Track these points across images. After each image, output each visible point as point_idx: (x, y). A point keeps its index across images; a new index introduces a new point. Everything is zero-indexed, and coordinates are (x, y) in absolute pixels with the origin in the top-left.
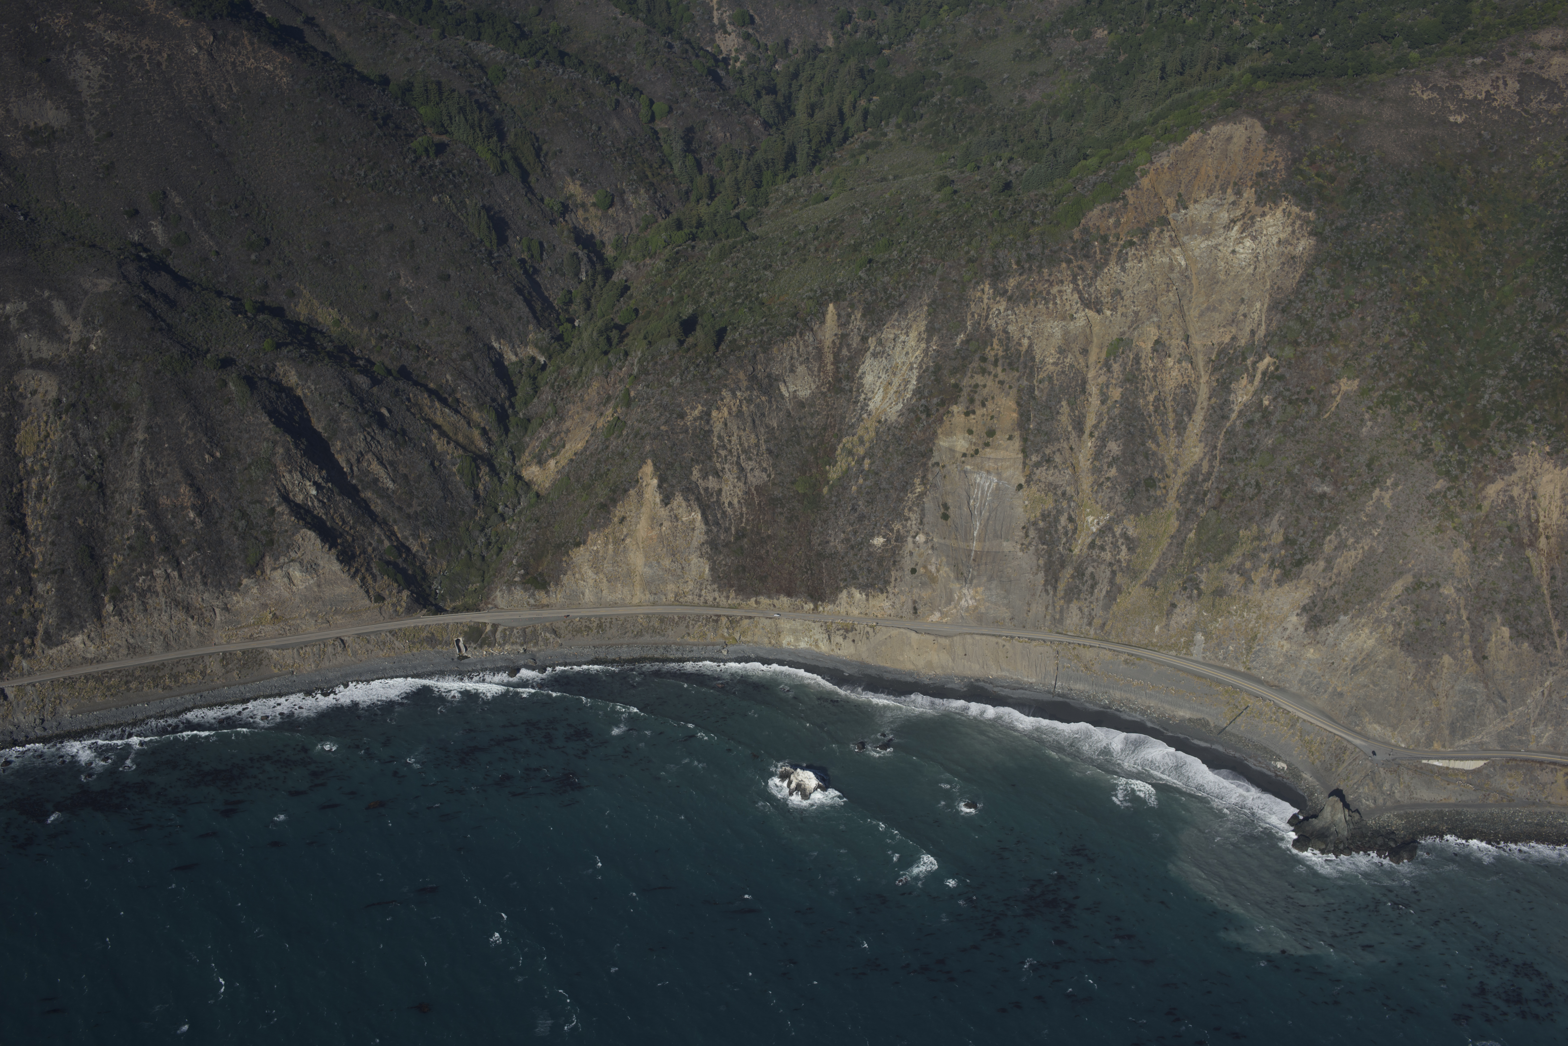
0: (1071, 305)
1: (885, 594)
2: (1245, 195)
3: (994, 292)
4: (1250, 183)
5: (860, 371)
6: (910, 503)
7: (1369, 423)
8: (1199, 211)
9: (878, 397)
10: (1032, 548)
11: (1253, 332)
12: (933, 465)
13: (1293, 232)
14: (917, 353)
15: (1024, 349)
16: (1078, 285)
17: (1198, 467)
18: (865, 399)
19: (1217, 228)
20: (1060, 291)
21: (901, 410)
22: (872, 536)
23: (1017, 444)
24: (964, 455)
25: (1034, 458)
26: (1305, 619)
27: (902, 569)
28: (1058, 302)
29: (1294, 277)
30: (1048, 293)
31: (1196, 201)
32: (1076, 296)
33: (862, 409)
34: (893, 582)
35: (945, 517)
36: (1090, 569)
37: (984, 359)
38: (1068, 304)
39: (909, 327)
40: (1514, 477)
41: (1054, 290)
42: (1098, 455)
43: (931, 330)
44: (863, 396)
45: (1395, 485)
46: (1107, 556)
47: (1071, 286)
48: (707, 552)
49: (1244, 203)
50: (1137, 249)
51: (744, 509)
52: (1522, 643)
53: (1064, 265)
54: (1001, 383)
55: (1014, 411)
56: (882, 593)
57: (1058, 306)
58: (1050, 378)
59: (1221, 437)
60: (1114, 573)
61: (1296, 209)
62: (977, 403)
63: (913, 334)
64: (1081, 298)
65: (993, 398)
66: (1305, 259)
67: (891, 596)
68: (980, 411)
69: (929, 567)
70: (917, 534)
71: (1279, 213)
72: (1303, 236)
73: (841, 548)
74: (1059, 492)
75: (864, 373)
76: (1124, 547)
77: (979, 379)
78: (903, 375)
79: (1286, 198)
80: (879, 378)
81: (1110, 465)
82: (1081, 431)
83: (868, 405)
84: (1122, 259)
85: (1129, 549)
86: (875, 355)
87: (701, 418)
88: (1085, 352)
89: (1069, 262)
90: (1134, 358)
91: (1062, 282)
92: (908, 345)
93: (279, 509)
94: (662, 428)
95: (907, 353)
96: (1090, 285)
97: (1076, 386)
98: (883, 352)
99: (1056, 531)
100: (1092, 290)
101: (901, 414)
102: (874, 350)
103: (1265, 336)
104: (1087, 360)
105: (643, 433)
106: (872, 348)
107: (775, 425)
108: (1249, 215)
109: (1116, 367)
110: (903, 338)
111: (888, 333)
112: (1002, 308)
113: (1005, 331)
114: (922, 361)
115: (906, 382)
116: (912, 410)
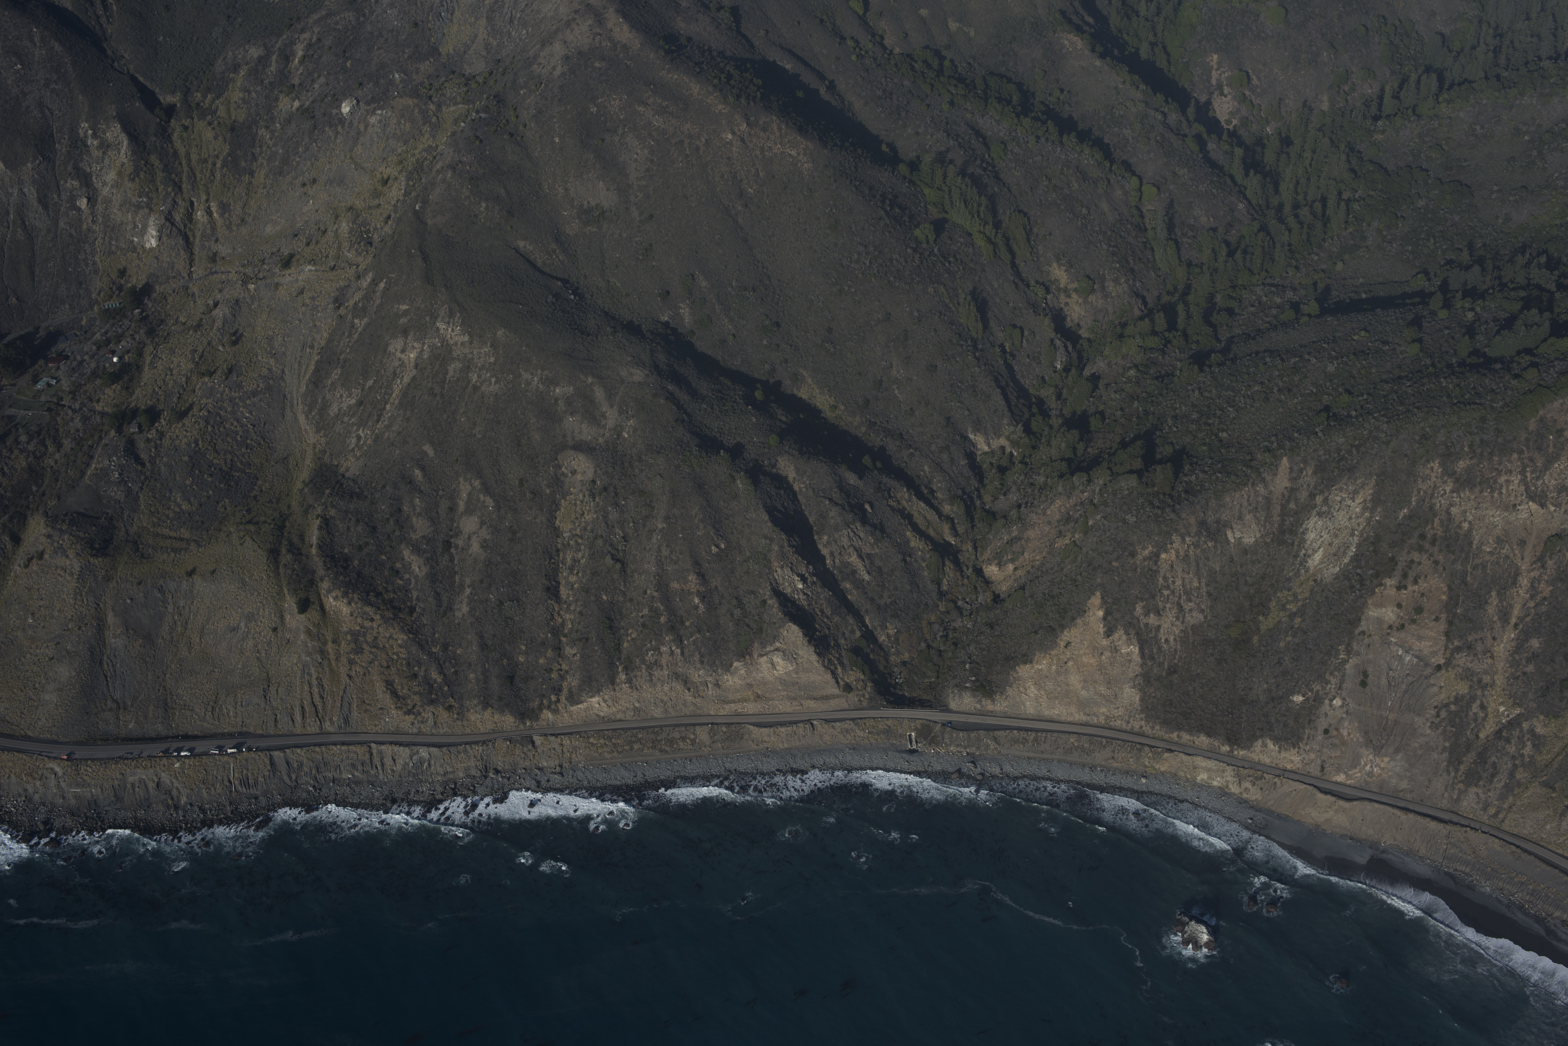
0: (1516, 496)
1: (1297, 749)
3: (1442, 471)
5: (1304, 526)
6: (1332, 668)
9: (1318, 556)
10: (1441, 729)
12: (1359, 634)
14: (1360, 521)
15: (1463, 532)
16: (1526, 477)
18: (1305, 555)
20: (1507, 481)
21: (1337, 574)
22: (1293, 694)
23: (1442, 626)
24: (1390, 627)
25: (1457, 643)
27: (1316, 729)
28: (1504, 492)
30: (1495, 482)
32: (1523, 488)
33: (1301, 564)
34: (1306, 739)
35: (1364, 684)
36: (1493, 758)
37: (1423, 537)
38: (1513, 495)
39: (1356, 492)
41: (1502, 479)
42: (1517, 648)
43: (1376, 500)
44: (1303, 552)
46: (1512, 749)
47: (1519, 477)
48: (1139, 684)
51: (1179, 647)
53: (1515, 456)
54: (1436, 562)
55: (1444, 593)
56: (1294, 748)
57: (1503, 496)
58: (1484, 566)
60: (1515, 766)
62: (1411, 579)
63: (1359, 499)
64: (1527, 490)
65: (1426, 576)
67: (1302, 751)
68: (1412, 587)
69: (1341, 730)
70: (1334, 698)
73: (1262, 697)
74: (1475, 679)
75: (1307, 529)
76: (1529, 743)
77: (1416, 556)
78: (1345, 539)
80: (1321, 536)
81: (1529, 660)
82: (1505, 623)
83: (1307, 562)
85: (1534, 746)
86: (1320, 515)
87: (1150, 558)
88: (1522, 544)
89: (1521, 452)
91: (1511, 472)
92: (1353, 510)
93: (770, 602)
94: (1114, 563)
95: (1351, 518)
96: (1538, 478)
97: (1508, 576)
98: (1329, 513)
99: (1467, 716)
100: (1539, 483)
101: (1337, 577)
102: (1320, 509)
104: (1523, 552)
106: (1318, 506)
107: (1218, 569)
109: (1550, 564)
110: (1348, 502)
111: (1336, 497)
112: (1448, 489)
113: (1448, 513)
114: (1364, 528)
115: (1346, 546)
116: (1348, 577)
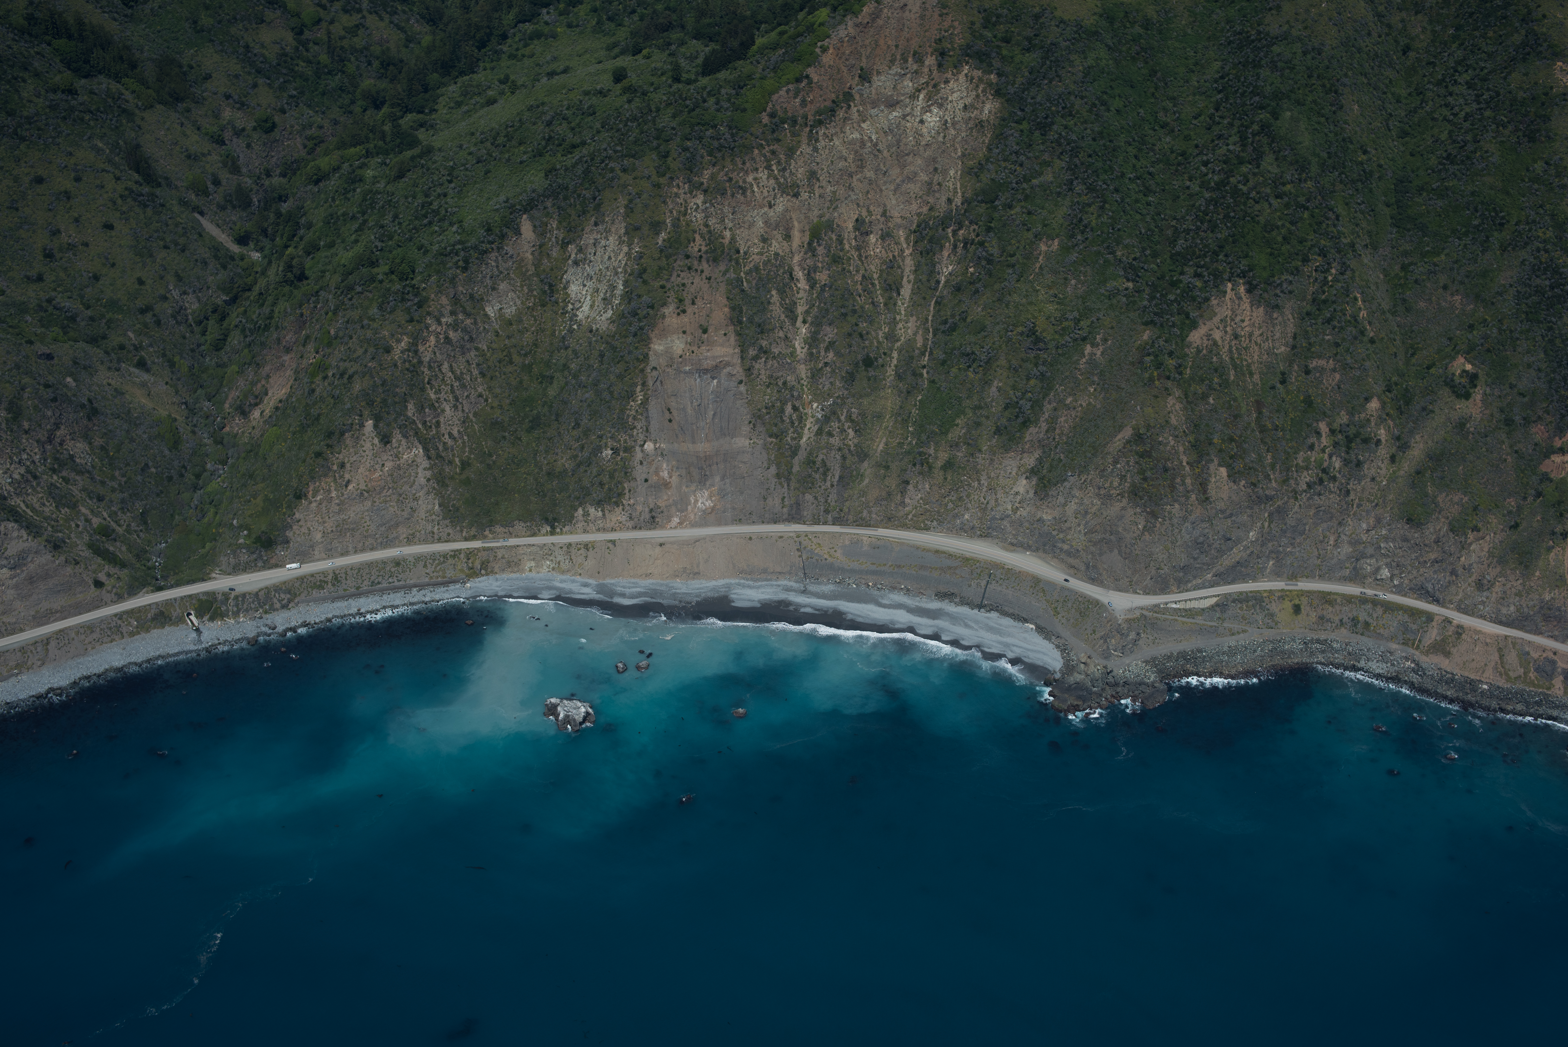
0: (768, 192)
1: (621, 507)
2: (927, 63)
3: (689, 186)
4: (930, 50)
5: (564, 281)
6: (633, 413)
7: (1073, 282)
8: (882, 83)
9: (586, 307)
10: (761, 442)
11: (949, 201)
12: (651, 371)
13: (978, 96)
14: (620, 258)
15: (726, 241)
16: (773, 171)
17: (911, 342)
18: (573, 309)
19: (902, 98)
20: (756, 179)
21: (611, 318)
22: (600, 450)
23: (732, 339)
25: (752, 352)
26: (1034, 481)
27: (634, 480)
28: (756, 190)
29: (983, 142)
30: (745, 182)
31: (879, 73)
32: (772, 181)
33: (571, 320)
34: (627, 494)
35: (671, 421)
36: (821, 457)
37: (688, 256)
38: (765, 191)
39: (608, 231)
40: (1216, 320)
41: (750, 179)
42: (812, 341)
43: (631, 232)
44: (570, 306)
45: (1105, 340)
46: (835, 441)
47: (766, 172)
48: (434, 488)
49: (926, 70)
50: (827, 128)
51: (465, 438)
52: (1240, 481)
53: (756, 151)
54: (709, 278)
55: (726, 306)
56: (618, 506)
57: (756, 194)
58: (757, 268)
59: (932, 309)
60: (844, 458)
61: (977, 73)
62: (687, 302)
63: (613, 238)
64: (777, 183)
65: (702, 295)
66: (992, 122)
67: (627, 508)
68: (690, 309)
69: (661, 474)
70: (645, 442)
71: (962, 78)
72: (988, 99)
73: (569, 465)
74: (780, 383)
75: (568, 282)
76: (850, 431)
77: (686, 277)
78: (609, 280)
79: (967, 63)
80: (585, 286)
81: (827, 349)
82: (794, 320)
83: (577, 316)
84: (813, 139)
85: (856, 432)
86: (576, 263)
87: (408, 350)
88: (788, 237)
89: (761, 148)
90: (837, 239)
91: (757, 169)
92: (609, 249)
94: (370, 364)
95: (610, 258)
96: (784, 169)
97: (783, 273)
98: (585, 259)
99: (783, 421)
100: (787, 174)
101: (612, 321)
102: (576, 258)
103: (962, 204)
104: (790, 246)
105: (350, 372)
106: (573, 256)
107: (485, 347)
108: (933, 82)
109: (821, 250)
110: (603, 242)
111: (588, 239)
112: (699, 202)
113: (707, 226)
114: (626, 264)
115: (613, 288)
116: (622, 316)
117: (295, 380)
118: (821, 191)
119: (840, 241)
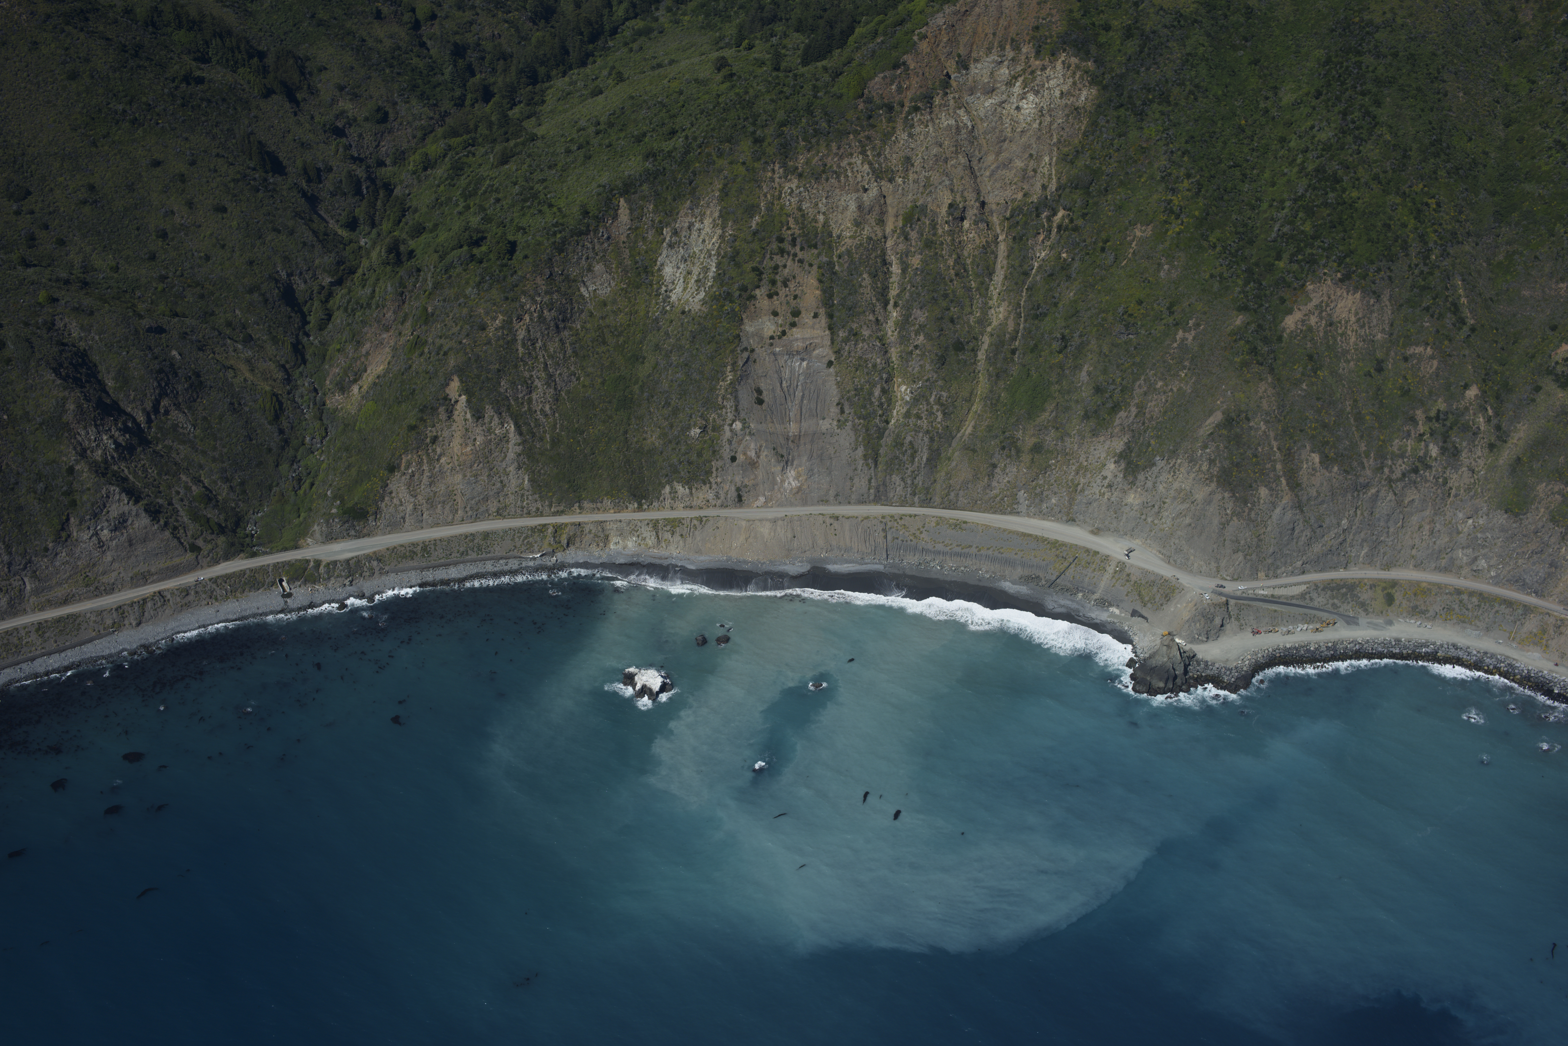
0: (862, 177)
1: (708, 485)
2: (1024, 50)
3: (785, 171)
4: (1027, 38)
5: (658, 263)
6: (723, 391)
7: (1166, 267)
8: (980, 70)
9: (679, 289)
10: (849, 424)
11: (1044, 187)
12: (742, 351)
13: (1074, 83)
14: (714, 240)
15: (820, 225)
16: (868, 156)
17: (1002, 326)
18: (666, 291)
19: (999, 85)
20: (850, 164)
21: (703, 299)
22: (689, 428)
23: (823, 320)
24: (772, 338)
25: (842, 334)
26: (1123, 466)
27: (721, 458)
28: (850, 174)
29: (1079, 129)
30: (839, 166)
31: (976, 61)
32: (867, 167)
33: (664, 301)
34: (715, 472)
35: (760, 402)
36: (909, 438)
37: (781, 240)
38: (859, 176)
39: (703, 215)
40: (1311, 306)
41: (844, 163)
42: (904, 324)
43: (725, 215)
44: (664, 288)
45: (1197, 325)
46: (924, 424)
47: (861, 157)
48: (524, 463)
49: (1023, 57)
50: (922, 114)
51: (557, 415)
52: (1333, 467)
53: (851, 136)
54: (801, 261)
55: (818, 289)
56: (705, 484)
57: (850, 179)
58: (849, 252)
59: (1024, 294)
60: (932, 440)
61: (1074, 60)
62: (779, 284)
63: (707, 222)
65: (794, 277)
66: (1088, 109)
67: (714, 486)
68: (783, 292)
69: (749, 453)
70: (734, 421)
71: (1059, 65)
72: (1084, 86)
73: (658, 443)
74: (870, 366)
75: (662, 265)
76: (939, 414)
77: (779, 260)
78: (702, 263)
79: (1064, 50)
80: (678, 268)
81: (917, 333)
82: (885, 303)
83: (670, 297)
84: (909, 125)
85: (944, 414)
86: (671, 246)
87: (502, 328)
88: (881, 222)
89: (856, 133)
90: (930, 224)
91: (851, 155)
92: (703, 232)
93: (77, 467)
94: (464, 341)
95: (704, 241)
96: (879, 155)
97: (876, 257)
98: (680, 242)
99: (872, 403)
100: (882, 159)
101: (704, 302)
102: (670, 241)
103: (1056, 190)
104: (884, 231)
105: (445, 348)
106: (668, 239)
107: (579, 327)
108: (1030, 69)
109: (913, 235)
110: (697, 225)
111: (682, 222)
112: (794, 186)
113: (800, 209)
114: (719, 247)
115: (706, 270)
116: (715, 298)
117: (393, 357)
118: (916, 176)
119: (934, 226)
